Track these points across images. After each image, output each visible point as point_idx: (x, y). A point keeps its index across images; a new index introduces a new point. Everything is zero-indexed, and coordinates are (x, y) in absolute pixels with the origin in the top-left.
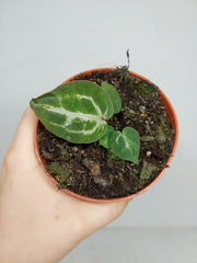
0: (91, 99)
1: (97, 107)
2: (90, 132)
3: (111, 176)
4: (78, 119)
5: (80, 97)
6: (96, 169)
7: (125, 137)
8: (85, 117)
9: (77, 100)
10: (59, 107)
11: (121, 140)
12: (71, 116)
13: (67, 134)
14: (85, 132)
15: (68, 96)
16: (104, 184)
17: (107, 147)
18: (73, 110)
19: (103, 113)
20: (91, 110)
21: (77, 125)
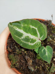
0: (36, 29)
1: (38, 33)
3: (36, 67)
4: (28, 37)
5: (32, 27)
6: (30, 62)
8: (32, 37)
9: (30, 28)
10: (21, 29)
11: (44, 51)
12: (25, 34)
13: (21, 43)
14: (30, 44)
15: (26, 25)
16: (33, 70)
17: (37, 53)
18: (27, 32)
21: (27, 39)
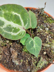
0: (19, 15)
1: (22, 21)
2: (15, 34)
4: (10, 25)
5: (14, 13)
7: (34, 42)
9: (12, 15)
10: (2, 16)
13: (3, 33)
14: (13, 34)
15: (7, 12)
17: (24, 44)
18: (9, 20)
19: (25, 25)
20: (18, 22)
